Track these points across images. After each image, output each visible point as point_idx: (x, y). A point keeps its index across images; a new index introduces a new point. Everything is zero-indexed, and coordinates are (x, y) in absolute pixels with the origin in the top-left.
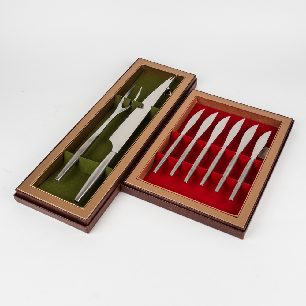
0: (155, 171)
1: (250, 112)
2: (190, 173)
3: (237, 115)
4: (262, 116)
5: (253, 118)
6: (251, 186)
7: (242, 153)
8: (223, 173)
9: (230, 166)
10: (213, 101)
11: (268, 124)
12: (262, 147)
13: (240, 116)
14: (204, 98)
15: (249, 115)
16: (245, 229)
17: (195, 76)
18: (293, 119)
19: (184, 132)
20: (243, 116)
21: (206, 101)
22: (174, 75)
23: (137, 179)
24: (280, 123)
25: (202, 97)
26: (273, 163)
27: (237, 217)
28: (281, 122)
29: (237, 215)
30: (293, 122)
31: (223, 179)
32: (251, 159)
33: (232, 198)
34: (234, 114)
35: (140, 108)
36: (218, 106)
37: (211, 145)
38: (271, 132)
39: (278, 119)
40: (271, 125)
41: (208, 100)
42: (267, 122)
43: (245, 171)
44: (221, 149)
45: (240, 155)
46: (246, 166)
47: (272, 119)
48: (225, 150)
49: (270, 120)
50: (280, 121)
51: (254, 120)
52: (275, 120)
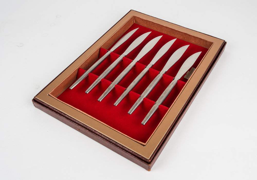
0: (72, 88)
1: (183, 33)
2: (107, 91)
3: (171, 35)
4: (194, 37)
5: (186, 38)
6: (168, 109)
7: (166, 73)
8: (141, 94)
9: (151, 86)
10: (148, 21)
11: (200, 46)
12: (189, 67)
13: (173, 36)
14: (140, 18)
15: (182, 36)
16: (150, 161)
18: (225, 41)
19: (113, 50)
20: (176, 36)
21: (142, 21)
23: (49, 95)
24: (211, 44)
25: (139, 17)
26: (197, 85)
27: (144, 146)
28: (213, 43)
29: (145, 143)
30: (225, 43)
31: (140, 100)
32: (175, 80)
33: (144, 122)
34: (168, 34)
36: (153, 26)
37: (136, 63)
38: (201, 52)
39: (209, 40)
40: (202, 46)
41: (144, 20)
42: (199, 43)
43: (165, 92)
44: (146, 67)
45: (163, 75)
46: (168, 86)
47: (203, 40)
48: (150, 69)
49: (202, 41)
50: (211, 42)
51: (187, 41)
52: (206, 41)
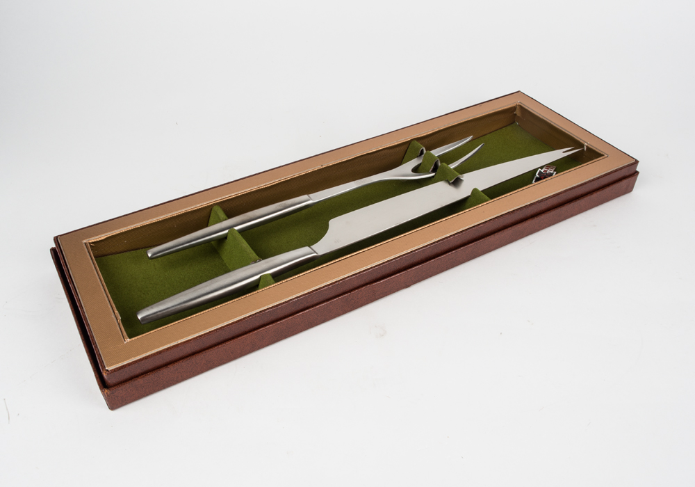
17: (637, 162)
22: (581, 145)
35: (450, 184)
